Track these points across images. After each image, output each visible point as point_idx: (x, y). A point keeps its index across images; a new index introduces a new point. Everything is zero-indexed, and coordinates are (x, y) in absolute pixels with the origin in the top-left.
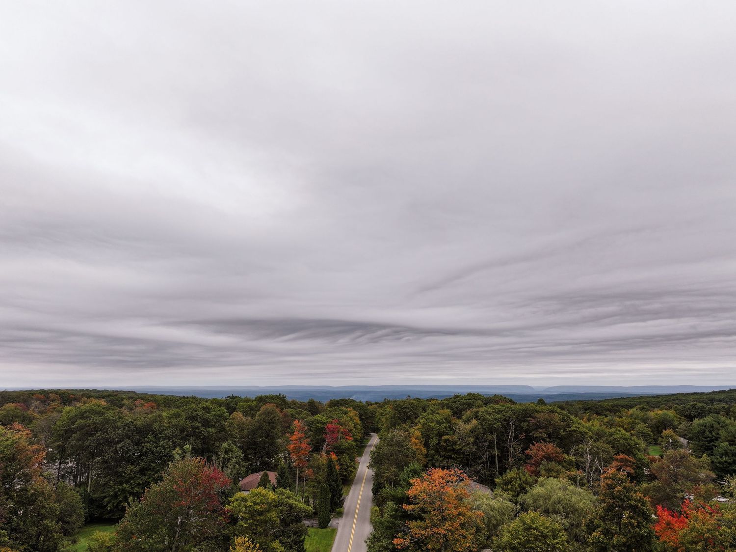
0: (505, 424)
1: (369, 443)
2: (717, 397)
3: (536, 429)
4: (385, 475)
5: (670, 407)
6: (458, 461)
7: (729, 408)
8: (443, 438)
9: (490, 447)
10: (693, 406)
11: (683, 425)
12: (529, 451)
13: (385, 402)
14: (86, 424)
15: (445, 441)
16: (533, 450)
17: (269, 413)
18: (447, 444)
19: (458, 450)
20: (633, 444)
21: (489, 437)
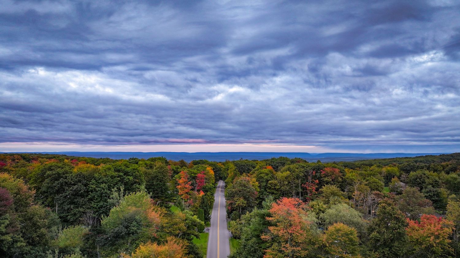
0: (306, 174)
1: (218, 185)
2: (419, 159)
3: (325, 177)
4: (237, 203)
5: (395, 165)
6: (278, 195)
7: (429, 166)
8: (270, 182)
9: (297, 187)
10: (409, 165)
11: (404, 175)
12: (322, 189)
13: (226, 162)
14: (53, 174)
15: (270, 184)
16: (324, 189)
17: (162, 167)
18: (271, 186)
19: (278, 189)
20: (380, 186)
21: (297, 181)
